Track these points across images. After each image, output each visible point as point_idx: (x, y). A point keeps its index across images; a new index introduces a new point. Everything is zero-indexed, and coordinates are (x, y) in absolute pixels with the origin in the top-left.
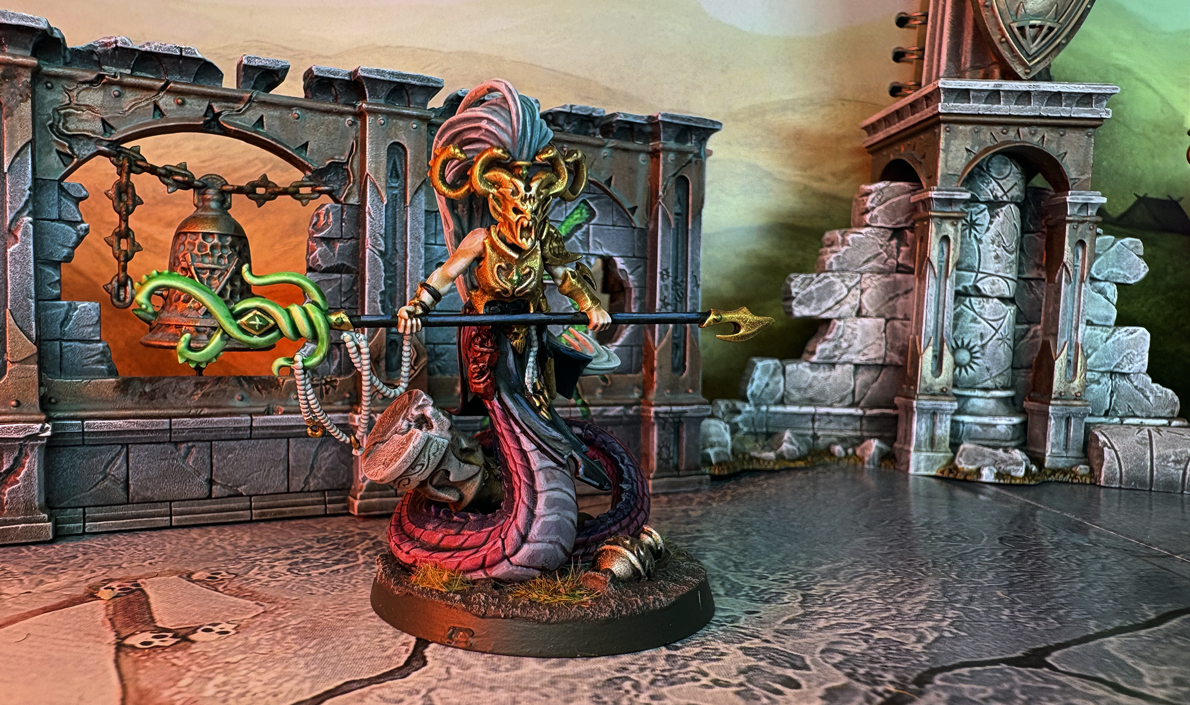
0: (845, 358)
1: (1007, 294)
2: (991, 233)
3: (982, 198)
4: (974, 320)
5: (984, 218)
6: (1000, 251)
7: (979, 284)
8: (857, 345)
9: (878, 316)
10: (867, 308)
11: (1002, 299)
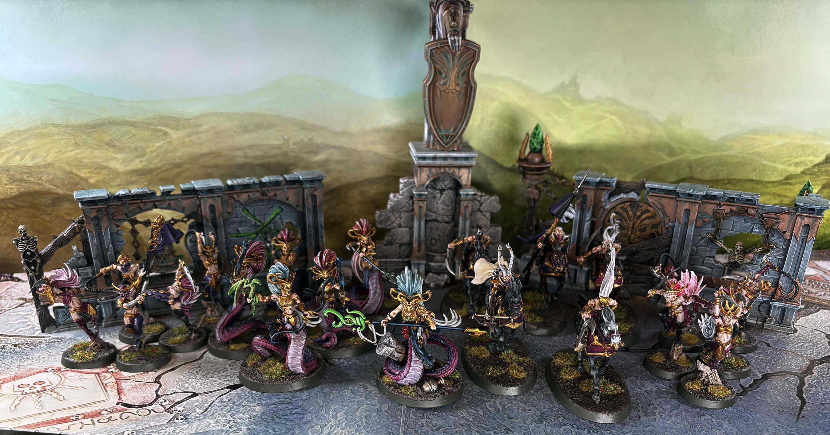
0: (396, 242)
1: (448, 220)
2: (441, 201)
3: (438, 188)
4: (436, 230)
5: (439, 195)
6: (445, 207)
7: (438, 218)
8: (399, 237)
9: (407, 227)
10: (403, 224)
11: (446, 222)
